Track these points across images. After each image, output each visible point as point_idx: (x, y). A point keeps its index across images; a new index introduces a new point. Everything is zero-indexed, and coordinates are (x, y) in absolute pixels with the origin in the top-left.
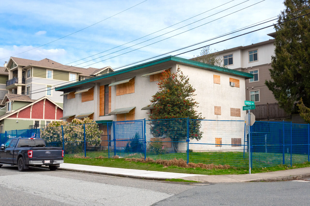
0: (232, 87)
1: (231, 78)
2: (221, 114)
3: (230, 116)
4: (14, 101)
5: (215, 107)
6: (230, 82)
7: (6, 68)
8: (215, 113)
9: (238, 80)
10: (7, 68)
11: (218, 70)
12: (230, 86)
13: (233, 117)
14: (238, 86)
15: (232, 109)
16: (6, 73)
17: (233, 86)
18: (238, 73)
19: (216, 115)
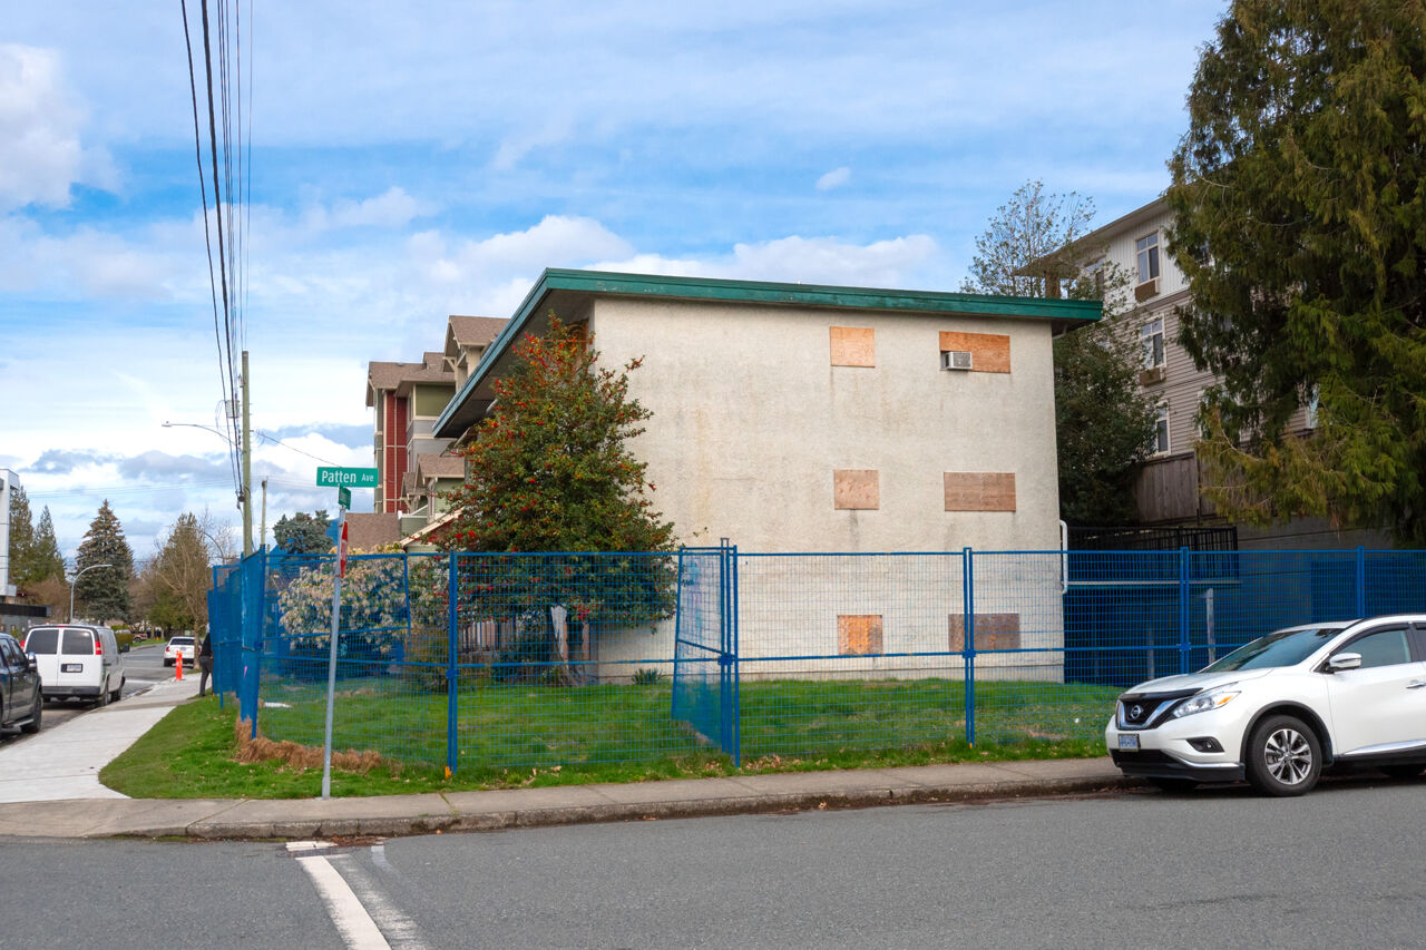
0: (957, 379)
1: (947, 333)
2: (882, 505)
3: (944, 513)
4: (439, 479)
5: (839, 477)
6: (942, 352)
7: (444, 358)
8: (837, 502)
9: (1002, 337)
10: (449, 359)
11: (848, 304)
12: (945, 373)
13: (963, 514)
14: (996, 369)
15: (952, 480)
16: (447, 377)
17: (966, 371)
18: (988, 305)
19: (848, 512)
